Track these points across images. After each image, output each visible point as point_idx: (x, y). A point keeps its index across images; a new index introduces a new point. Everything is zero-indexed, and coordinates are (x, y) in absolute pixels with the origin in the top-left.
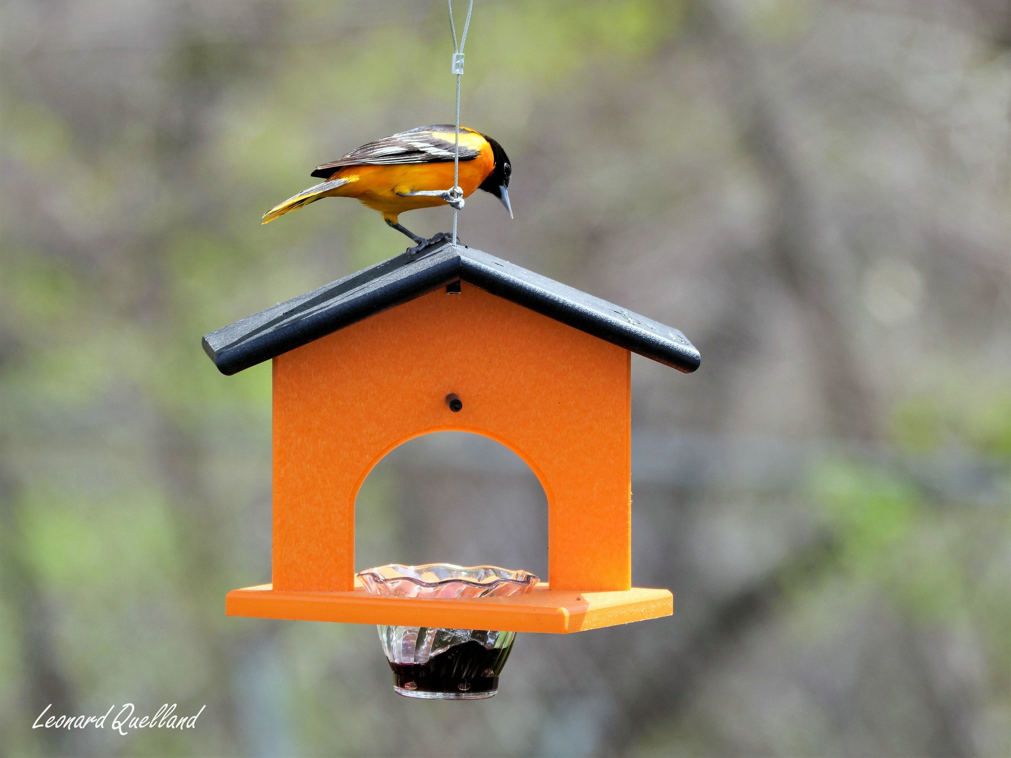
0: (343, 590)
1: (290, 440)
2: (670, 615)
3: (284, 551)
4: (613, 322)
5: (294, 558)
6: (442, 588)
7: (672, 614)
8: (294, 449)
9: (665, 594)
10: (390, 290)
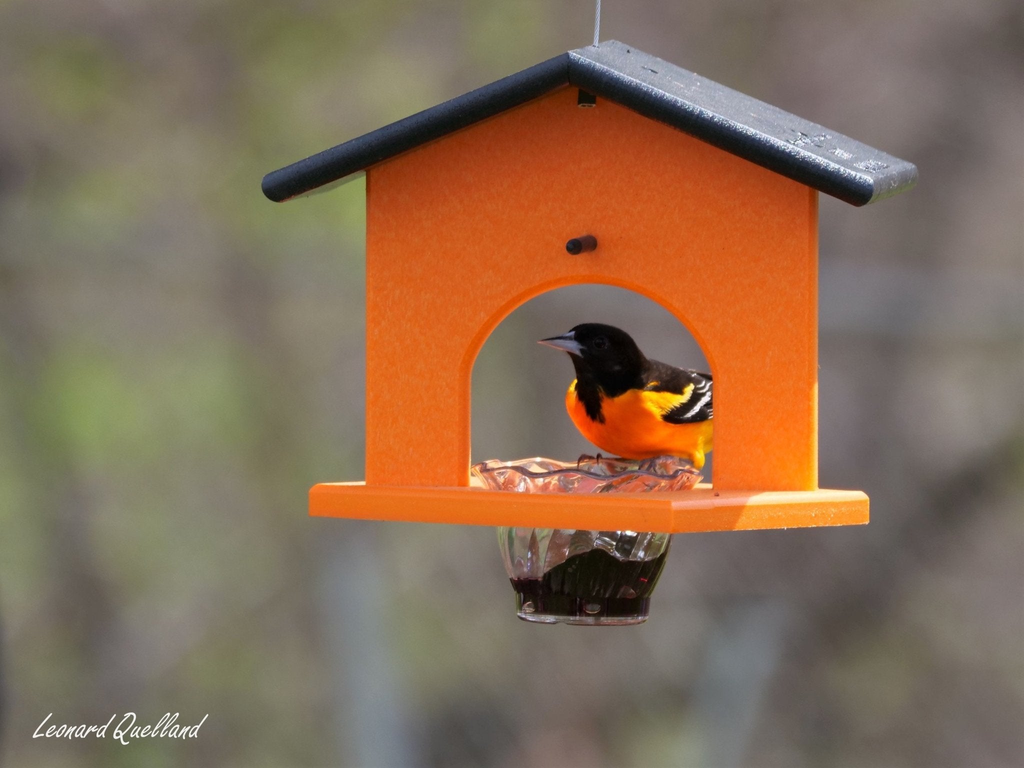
0: (451, 485)
1: (385, 292)
2: (864, 523)
3: (378, 435)
4: (762, 139)
5: (391, 443)
6: (552, 479)
7: (867, 523)
8: (390, 304)
9: (859, 495)
10: (480, 96)
